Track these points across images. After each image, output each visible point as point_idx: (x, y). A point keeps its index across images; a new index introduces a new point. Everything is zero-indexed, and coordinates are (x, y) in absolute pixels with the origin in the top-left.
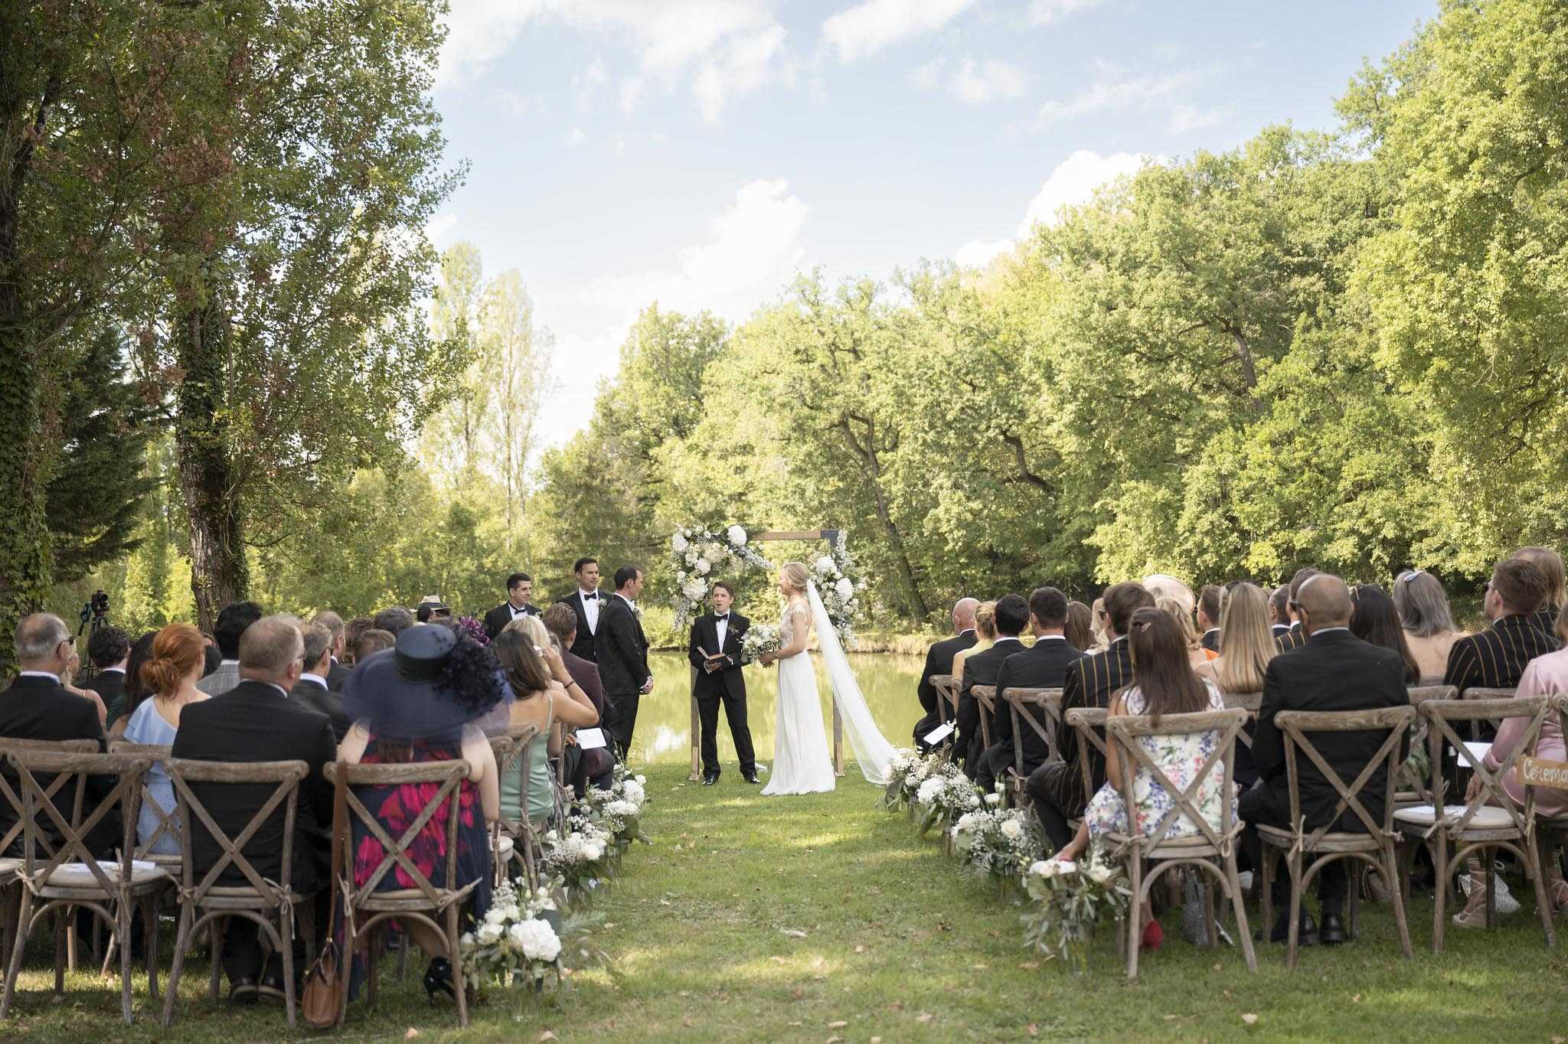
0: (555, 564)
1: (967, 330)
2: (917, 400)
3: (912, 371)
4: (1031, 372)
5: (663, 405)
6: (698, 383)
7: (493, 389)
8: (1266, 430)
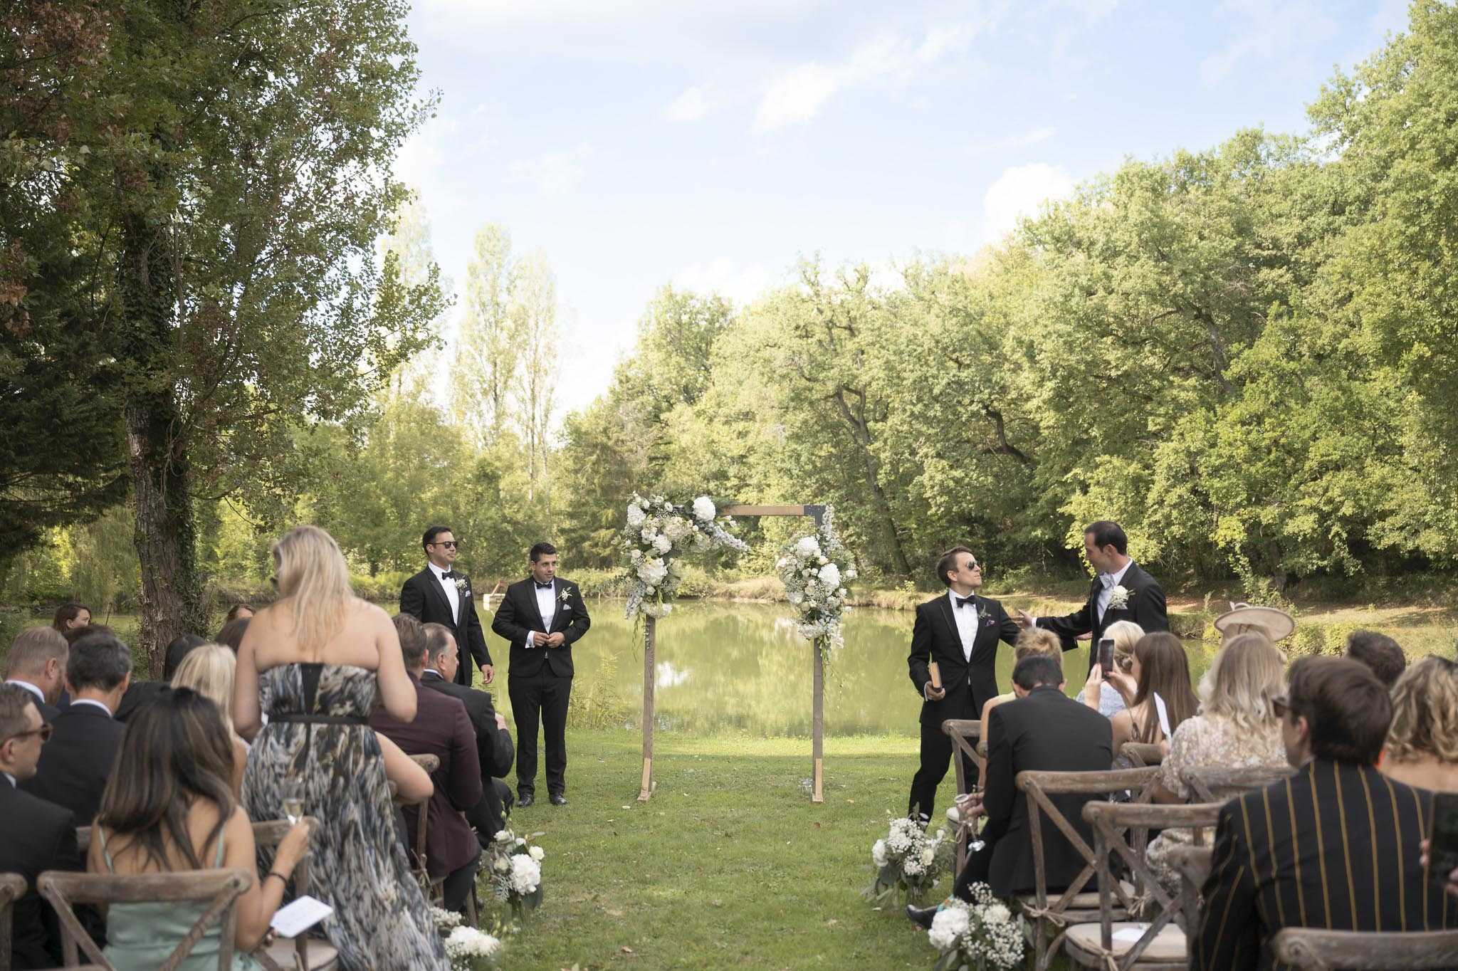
0: (571, 516)
1: (954, 311)
2: (905, 375)
3: (902, 347)
4: (1014, 351)
5: (675, 374)
6: (707, 355)
7: (520, 355)
8: (1236, 411)
